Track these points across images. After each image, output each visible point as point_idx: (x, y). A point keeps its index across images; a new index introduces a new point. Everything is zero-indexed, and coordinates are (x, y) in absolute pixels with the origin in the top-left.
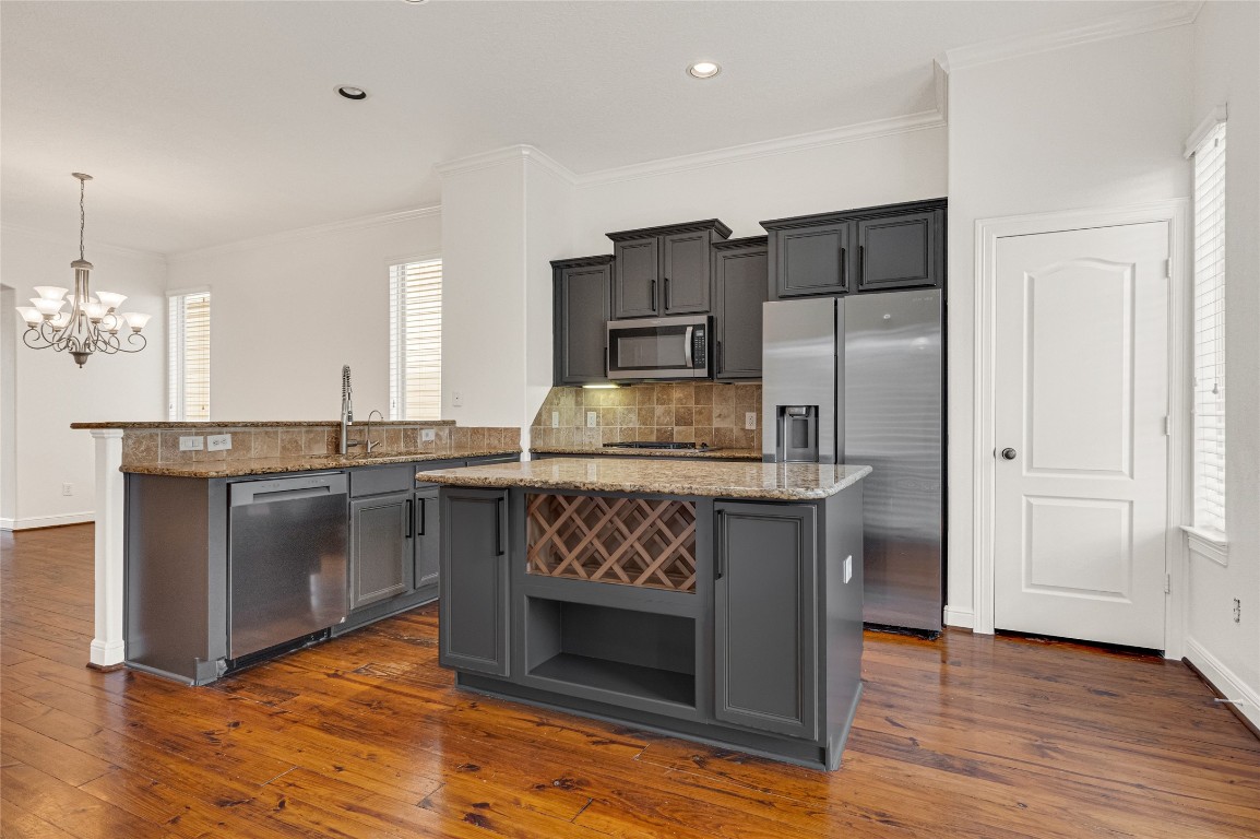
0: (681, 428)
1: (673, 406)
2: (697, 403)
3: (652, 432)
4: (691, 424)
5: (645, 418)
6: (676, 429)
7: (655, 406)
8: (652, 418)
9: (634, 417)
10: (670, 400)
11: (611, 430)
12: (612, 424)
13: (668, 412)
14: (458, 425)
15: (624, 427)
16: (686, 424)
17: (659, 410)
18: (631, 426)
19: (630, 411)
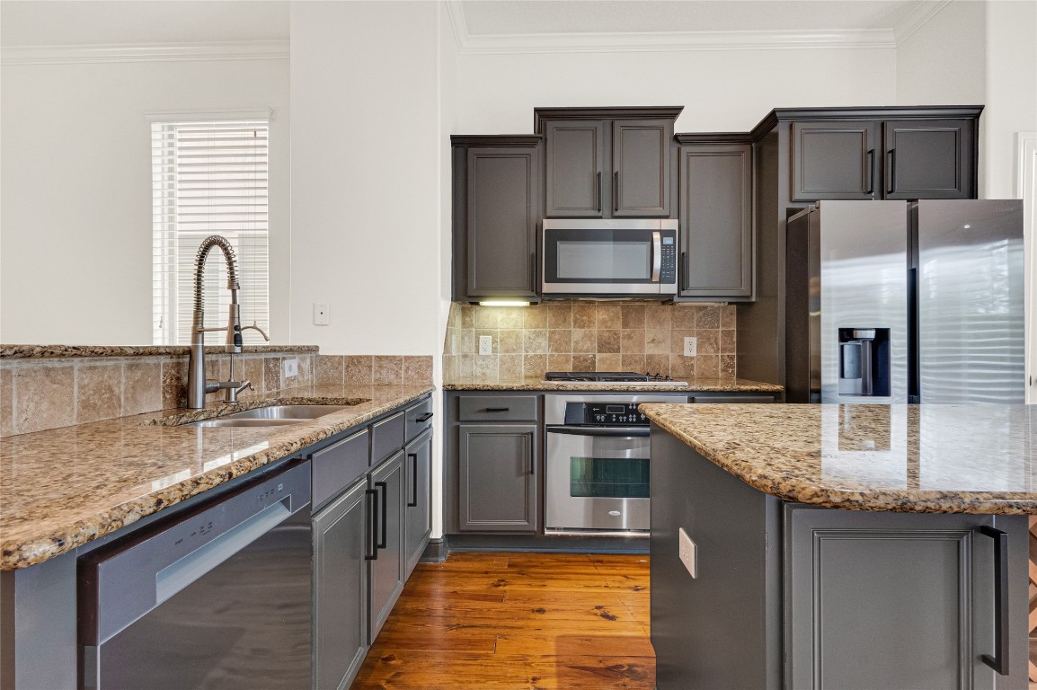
0: (604, 355)
1: (595, 330)
2: (625, 325)
3: (567, 361)
4: (618, 350)
5: (558, 344)
6: (598, 356)
7: (572, 329)
8: (568, 343)
9: (544, 342)
10: (591, 322)
11: (512, 358)
12: (514, 350)
13: (588, 337)
14: (321, 352)
15: (531, 353)
16: (610, 351)
17: (577, 334)
18: (539, 352)
19: (538, 335)
